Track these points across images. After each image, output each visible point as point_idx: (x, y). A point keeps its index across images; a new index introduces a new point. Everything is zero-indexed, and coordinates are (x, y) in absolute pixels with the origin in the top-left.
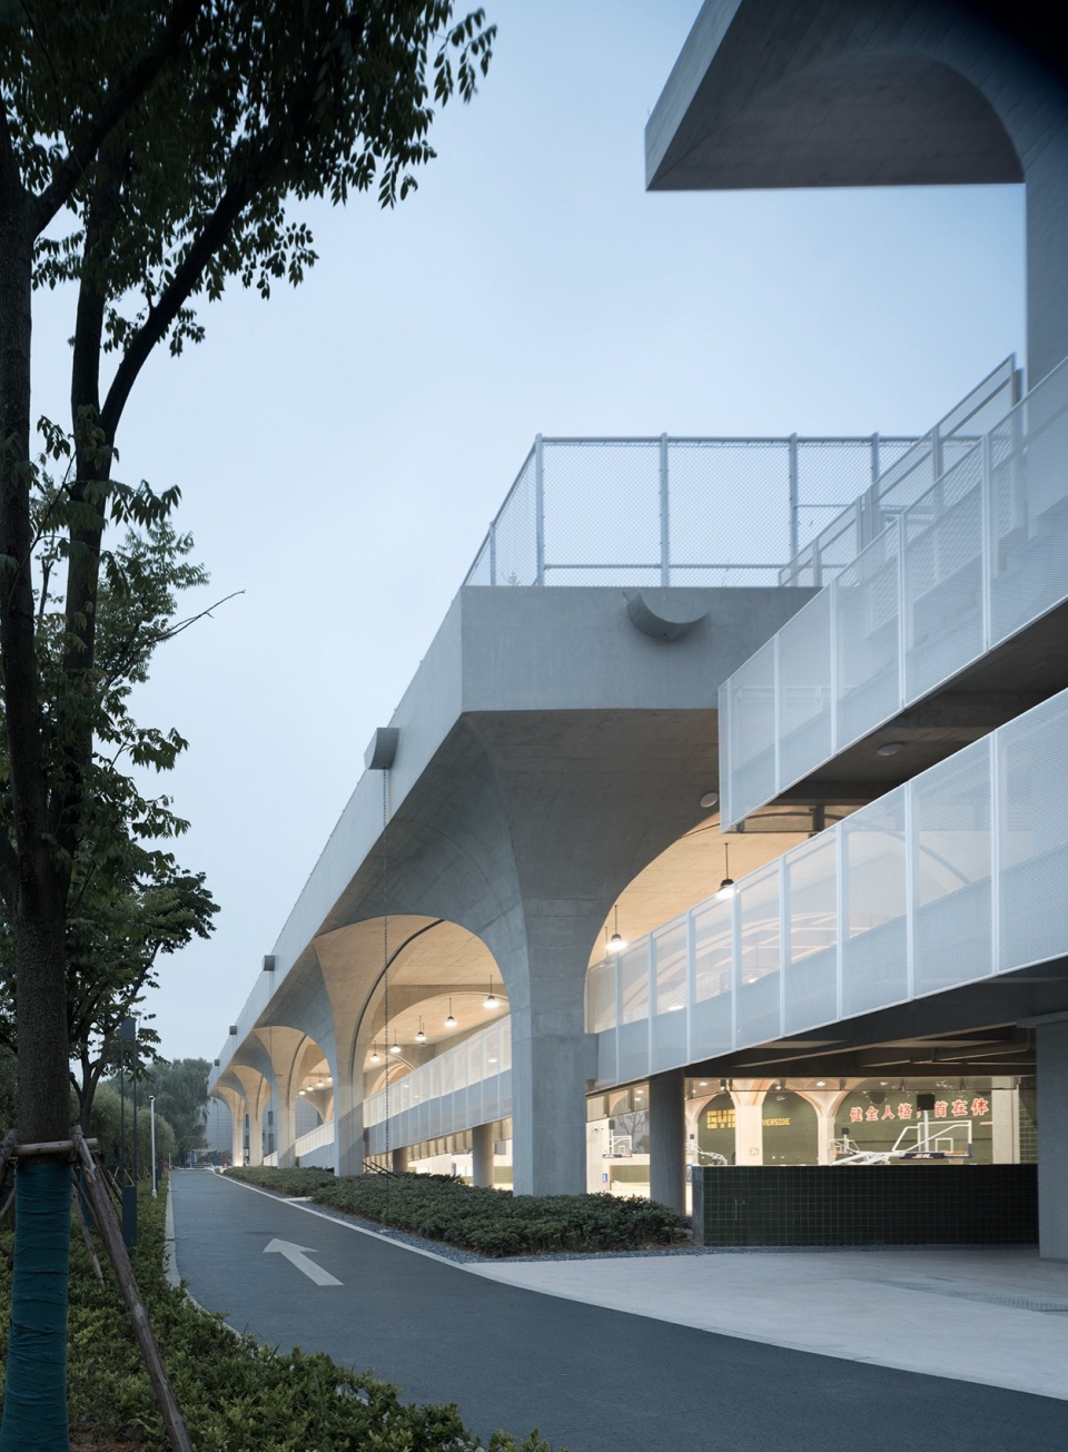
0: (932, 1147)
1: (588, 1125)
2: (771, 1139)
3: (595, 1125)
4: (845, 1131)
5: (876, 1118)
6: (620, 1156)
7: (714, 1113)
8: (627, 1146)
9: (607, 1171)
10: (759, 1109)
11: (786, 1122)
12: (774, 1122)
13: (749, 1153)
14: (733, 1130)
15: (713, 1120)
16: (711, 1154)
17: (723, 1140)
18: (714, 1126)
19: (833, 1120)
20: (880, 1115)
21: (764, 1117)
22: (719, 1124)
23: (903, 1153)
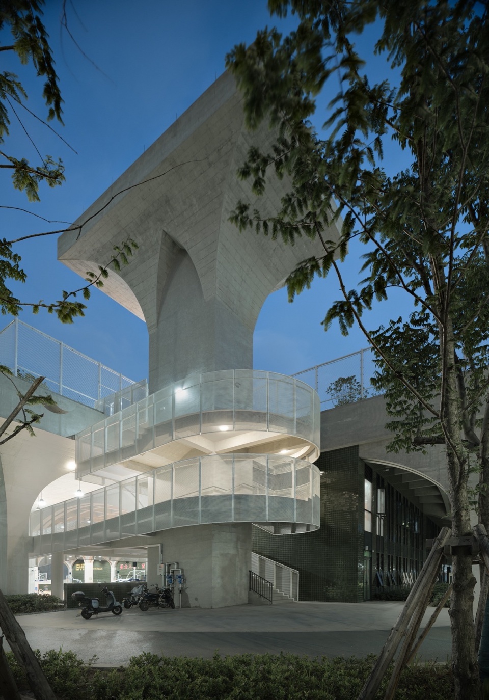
0: (136, 577)
1: (29, 569)
2: (96, 575)
3: (32, 569)
4: (118, 572)
5: (127, 568)
6: (42, 581)
7: (78, 565)
8: (45, 577)
9: (37, 586)
10: (92, 564)
11: (101, 568)
12: (98, 568)
13: (89, 579)
14: (84, 571)
15: (78, 567)
16: (77, 580)
17: (80, 575)
18: (78, 570)
19: (115, 568)
20: (128, 567)
21: (94, 567)
22: (80, 569)
23: (129, 579)
